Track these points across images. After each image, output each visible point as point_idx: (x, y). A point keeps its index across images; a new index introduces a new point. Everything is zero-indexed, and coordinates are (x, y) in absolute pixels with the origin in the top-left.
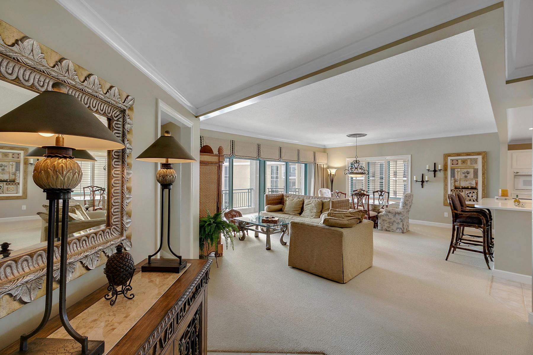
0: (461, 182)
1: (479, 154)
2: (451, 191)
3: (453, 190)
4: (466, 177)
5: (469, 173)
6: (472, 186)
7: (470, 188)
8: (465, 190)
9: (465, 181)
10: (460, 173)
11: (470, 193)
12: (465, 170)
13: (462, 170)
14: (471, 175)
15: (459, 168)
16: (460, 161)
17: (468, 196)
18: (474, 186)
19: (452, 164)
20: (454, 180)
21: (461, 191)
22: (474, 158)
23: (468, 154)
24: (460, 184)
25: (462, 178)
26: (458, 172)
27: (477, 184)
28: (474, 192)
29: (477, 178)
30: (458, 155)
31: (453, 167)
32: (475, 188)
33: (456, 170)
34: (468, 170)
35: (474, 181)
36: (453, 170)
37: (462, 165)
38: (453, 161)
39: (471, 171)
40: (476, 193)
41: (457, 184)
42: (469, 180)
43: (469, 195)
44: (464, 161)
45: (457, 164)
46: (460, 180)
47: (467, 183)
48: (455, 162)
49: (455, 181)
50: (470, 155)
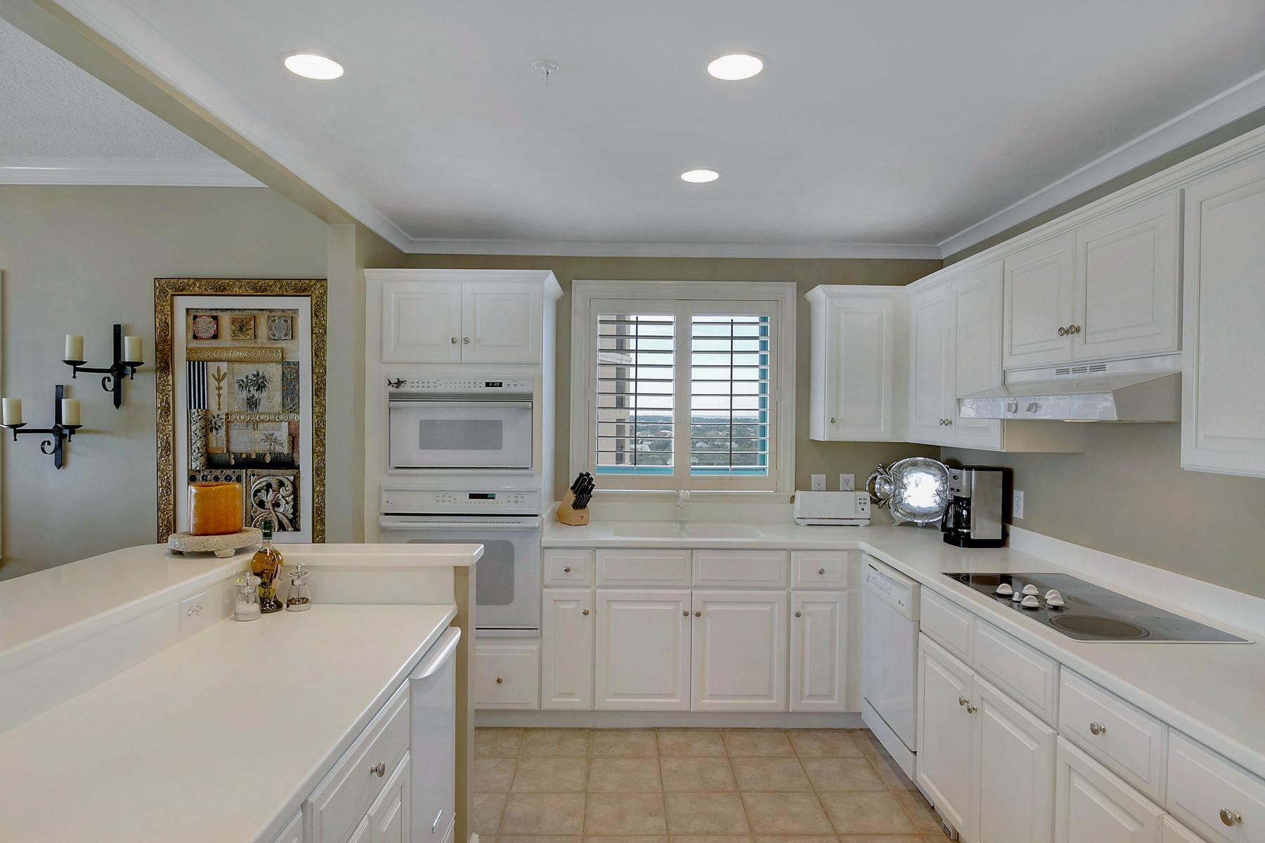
0: (234, 433)
1: (300, 288)
2: (192, 479)
3: (199, 477)
4: (252, 403)
5: (265, 386)
6: (278, 449)
7: (268, 459)
8: (249, 471)
9: (251, 426)
10: (230, 386)
11: (269, 486)
12: (248, 370)
13: (237, 366)
14: (272, 398)
15: (225, 355)
16: (225, 320)
17: (261, 504)
18: (285, 450)
19: (195, 337)
20: (202, 423)
21: (234, 478)
22: (283, 311)
23: (260, 287)
24: (228, 441)
25: (236, 409)
26: (219, 380)
27: (294, 439)
28: (281, 484)
29: (295, 409)
30: (219, 287)
31: (196, 350)
32: (288, 463)
33: (212, 368)
34: (262, 369)
35: (285, 425)
36: (197, 367)
37: (237, 344)
38: (195, 317)
39: (274, 372)
40: (290, 488)
41: (217, 441)
42: (263, 421)
43: (262, 495)
44: (244, 324)
45: (215, 337)
46: (228, 423)
47: (258, 435)
48: (205, 325)
49: (208, 427)
50: (265, 290)
